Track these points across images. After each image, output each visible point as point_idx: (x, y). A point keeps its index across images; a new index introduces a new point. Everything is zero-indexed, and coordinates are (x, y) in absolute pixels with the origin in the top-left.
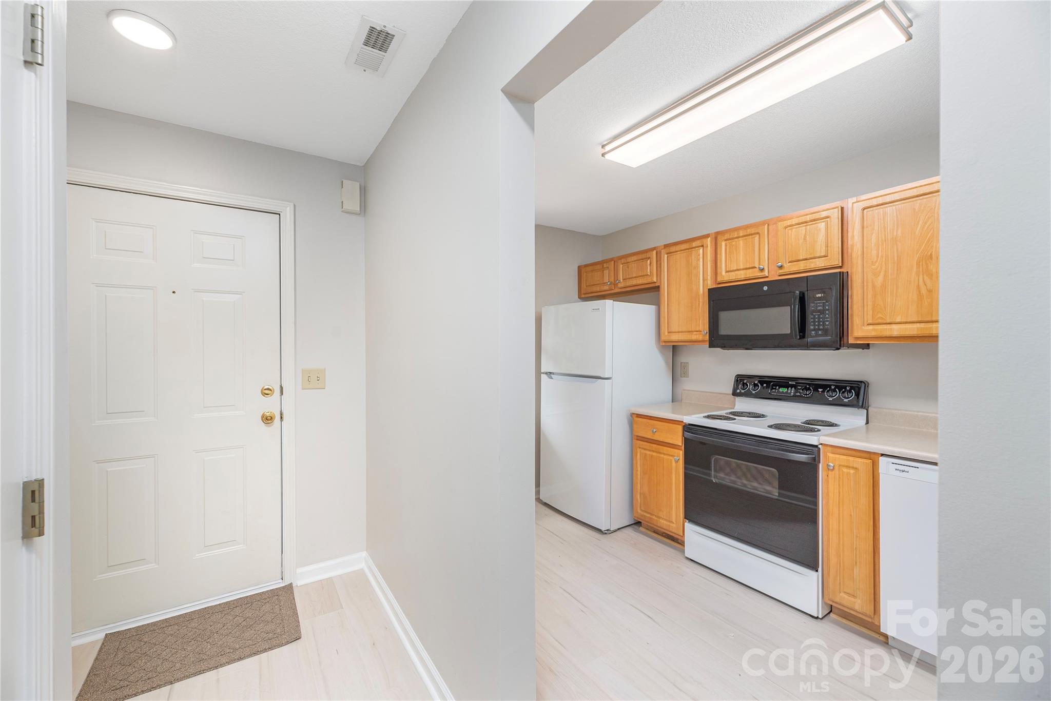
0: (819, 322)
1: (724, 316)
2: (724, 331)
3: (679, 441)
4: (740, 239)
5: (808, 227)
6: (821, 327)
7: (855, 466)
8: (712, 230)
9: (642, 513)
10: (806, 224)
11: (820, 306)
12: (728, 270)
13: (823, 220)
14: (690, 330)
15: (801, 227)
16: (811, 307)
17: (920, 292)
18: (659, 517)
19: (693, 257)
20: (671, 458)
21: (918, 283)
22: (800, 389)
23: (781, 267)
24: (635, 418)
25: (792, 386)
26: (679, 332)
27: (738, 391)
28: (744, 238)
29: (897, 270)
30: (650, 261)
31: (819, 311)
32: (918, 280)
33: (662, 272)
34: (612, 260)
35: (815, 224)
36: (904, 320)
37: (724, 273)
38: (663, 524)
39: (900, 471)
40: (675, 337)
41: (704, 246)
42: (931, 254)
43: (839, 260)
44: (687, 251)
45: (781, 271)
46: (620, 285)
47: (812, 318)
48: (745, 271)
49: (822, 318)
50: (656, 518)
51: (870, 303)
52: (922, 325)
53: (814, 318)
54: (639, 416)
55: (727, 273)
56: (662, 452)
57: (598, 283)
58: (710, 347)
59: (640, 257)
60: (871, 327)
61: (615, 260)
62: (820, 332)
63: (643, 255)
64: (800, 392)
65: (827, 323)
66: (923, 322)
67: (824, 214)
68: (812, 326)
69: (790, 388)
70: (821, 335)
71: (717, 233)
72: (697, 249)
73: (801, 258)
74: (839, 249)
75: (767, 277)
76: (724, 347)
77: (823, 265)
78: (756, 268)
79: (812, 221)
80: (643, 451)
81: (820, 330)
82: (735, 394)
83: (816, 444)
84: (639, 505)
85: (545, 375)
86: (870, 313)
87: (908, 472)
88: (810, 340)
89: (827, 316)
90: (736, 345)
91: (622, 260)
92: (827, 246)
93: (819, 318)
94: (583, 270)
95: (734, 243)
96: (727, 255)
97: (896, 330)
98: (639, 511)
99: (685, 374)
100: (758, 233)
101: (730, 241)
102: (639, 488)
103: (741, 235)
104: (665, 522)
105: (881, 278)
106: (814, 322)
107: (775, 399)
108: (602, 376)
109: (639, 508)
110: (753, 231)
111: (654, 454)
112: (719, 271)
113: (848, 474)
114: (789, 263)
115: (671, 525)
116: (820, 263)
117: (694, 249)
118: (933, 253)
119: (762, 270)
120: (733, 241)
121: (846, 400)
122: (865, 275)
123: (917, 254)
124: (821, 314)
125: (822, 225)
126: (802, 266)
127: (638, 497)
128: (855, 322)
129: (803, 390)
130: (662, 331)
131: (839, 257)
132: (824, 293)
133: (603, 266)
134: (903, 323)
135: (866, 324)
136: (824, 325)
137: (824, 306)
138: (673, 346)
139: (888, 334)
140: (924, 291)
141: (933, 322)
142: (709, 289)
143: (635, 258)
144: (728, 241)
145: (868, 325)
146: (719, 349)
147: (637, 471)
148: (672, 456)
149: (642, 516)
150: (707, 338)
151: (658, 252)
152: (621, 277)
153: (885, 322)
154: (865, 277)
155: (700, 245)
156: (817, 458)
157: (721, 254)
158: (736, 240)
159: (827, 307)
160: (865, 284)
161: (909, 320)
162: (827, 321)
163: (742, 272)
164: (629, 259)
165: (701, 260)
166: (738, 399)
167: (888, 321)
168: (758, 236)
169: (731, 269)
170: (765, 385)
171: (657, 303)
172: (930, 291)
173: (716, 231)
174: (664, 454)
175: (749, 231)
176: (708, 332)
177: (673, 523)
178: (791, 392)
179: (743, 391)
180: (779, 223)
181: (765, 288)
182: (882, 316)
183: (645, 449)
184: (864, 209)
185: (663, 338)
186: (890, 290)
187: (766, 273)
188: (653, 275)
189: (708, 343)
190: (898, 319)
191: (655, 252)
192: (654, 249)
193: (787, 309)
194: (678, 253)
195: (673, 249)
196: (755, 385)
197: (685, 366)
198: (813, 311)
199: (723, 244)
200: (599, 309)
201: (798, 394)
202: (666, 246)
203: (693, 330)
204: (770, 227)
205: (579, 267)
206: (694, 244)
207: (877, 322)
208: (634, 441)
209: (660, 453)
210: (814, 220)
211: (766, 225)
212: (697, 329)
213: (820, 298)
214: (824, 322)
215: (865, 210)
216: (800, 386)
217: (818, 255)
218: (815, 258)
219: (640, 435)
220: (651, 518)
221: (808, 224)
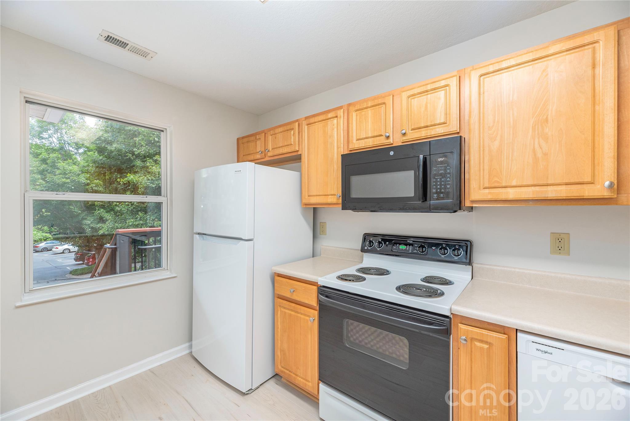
0: (441, 185)
1: (355, 180)
2: (355, 194)
3: (314, 303)
4: (368, 109)
5: (429, 96)
6: (443, 190)
7: (489, 341)
8: (345, 103)
9: (282, 369)
10: (427, 93)
11: (441, 170)
12: (358, 138)
13: (442, 89)
14: (326, 194)
15: (423, 96)
16: (433, 171)
17: (535, 155)
18: (297, 375)
19: (329, 127)
20: (308, 318)
21: (534, 147)
22: (416, 247)
23: (404, 134)
24: (276, 277)
25: (410, 245)
26: (317, 196)
27: (366, 248)
28: (372, 108)
29: (513, 134)
30: (294, 132)
31: (441, 174)
32: (534, 143)
33: (303, 141)
34: (263, 132)
35: (435, 92)
36: (519, 184)
37: (355, 141)
38: (300, 381)
39: (542, 351)
40: (314, 200)
41: (338, 116)
42: (547, 118)
43: (457, 126)
44: (324, 121)
45: (404, 138)
46: (270, 154)
47: (434, 182)
48: (373, 139)
49: (443, 181)
50: (294, 375)
51: (486, 167)
52: (537, 189)
53: (436, 182)
54: (280, 275)
55: (358, 141)
56: (299, 311)
57: (252, 152)
58: (342, 210)
59: (286, 128)
60: (487, 191)
61: (265, 132)
62: (442, 195)
63: (288, 127)
64: (416, 250)
65: (448, 186)
66: (537, 186)
67: (443, 83)
68: (434, 189)
69: (408, 246)
70: (443, 198)
71: (349, 105)
72: (332, 119)
73: (423, 125)
74: (457, 116)
75: (392, 144)
76: (355, 209)
77: (442, 132)
78: (382, 136)
79: (432, 90)
80: (282, 309)
81: (442, 193)
82: (363, 250)
83: (448, 314)
84: (279, 361)
85: (197, 236)
86: (487, 177)
87: (551, 354)
88: (432, 202)
89: (448, 179)
90: (366, 208)
91: (271, 131)
92: (446, 114)
93: (441, 181)
94: (240, 142)
95: (363, 113)
96: (358, 124)
97: (512, 194)
98: (280, 367)
99: (324, 232)
100: (384, 103)
101: (360, 111)
102: (279, 345)
103: (369, 105)
104: (302, 380)
105: (497, 143)
106: (436, 185)
107: (396, 256)
108: (243, 238)
109: (279, 364)
110: (380, 101)
111: (293, 313)
112: (350, 138)
113: (481, 348)
114: (411, 130)
115: (307, 383)
116: (440, 130)
117: (329, 120)
118: (549, 116)
119: (388, 137)
120: (363, 112)
121: (456, 258)
122: (482, 140)
123: (532, 118)
124: (442, 178)
125: (442, 94)
126: (423, 133)
127: (279, 354)
128: (472, 186)
129: (419, 247)
130: (303, 195)
131: (457, 124)
132: (446, 156)
133: (256, 137)
134: (518, 187)
135: (482, 187)
136: (445, 188)
137: (445, 170)
138: (314, 208)
139: (503, 197)
140: (539, 155)
141: (548, 185)
142: (342, 155)
143: (281, 129)
144: (358, 112)
145: (484, 188)
146: (350, 211)
147: (278, 328)
148: (309, 316)
149: (282, 372)
150: (340, 201)
151: (300, 124)
152: (270, 148)
153: (500, 185)
154: (482, 142)
155: (334, 116)
156: (449, 329)
157: (352, 124)
158: (365, 110)
159: (448, 171)
160: (482, 149)
161: (524, 183)
162: (449, 184)
163: (370, 140)
164: (277, 131)
165: (335, 130)
166: (365, 255)
167: (504, 185)
168: (384, 105)
169: (361, 137)
170: (387, 243)
171: (299, 170)
172: (546, 154)
173: (348, 103)
174: (302, 314)
175: (376, 102)
176: (341, 195)
177: (309, 381)
178: (409, 250)
179: (369, 248)
180: (403, 93)
181: (392, 153)
182: (498, 180)
183: (285, 308)
184: (481, 76)
185: (305, 201)
186: (505, 154)
187: (391, 140)
188: (296, 144)
189: (341, 206)
190: (514, 183)
191: (297, 124)
192: (297, 121)
193: (411, 173)
194: (317, 123)
195: (312, 120)
196: (380, 243)
197: (323, 224)
198: (435, 175)
199: (354, 114)
200: (240, 171)
201: (415, 251)
202: (306, 118)
203: (329, 194)
204: (395, 97)
205: (238, 139)
206: (330, 115)
207: (493, 185)
208: (276, 299)
209: (298, 312)
210: (435, 89)
211: (392, 96)
212: (332, 193)
213: (442, 162)
214: (445, 185)
215: (482, 78)
216: (416, 244)
217: (438, 122)
218: (435, 125)
219: (280, 293)
220: (290, 375)
221: (428, 93)
